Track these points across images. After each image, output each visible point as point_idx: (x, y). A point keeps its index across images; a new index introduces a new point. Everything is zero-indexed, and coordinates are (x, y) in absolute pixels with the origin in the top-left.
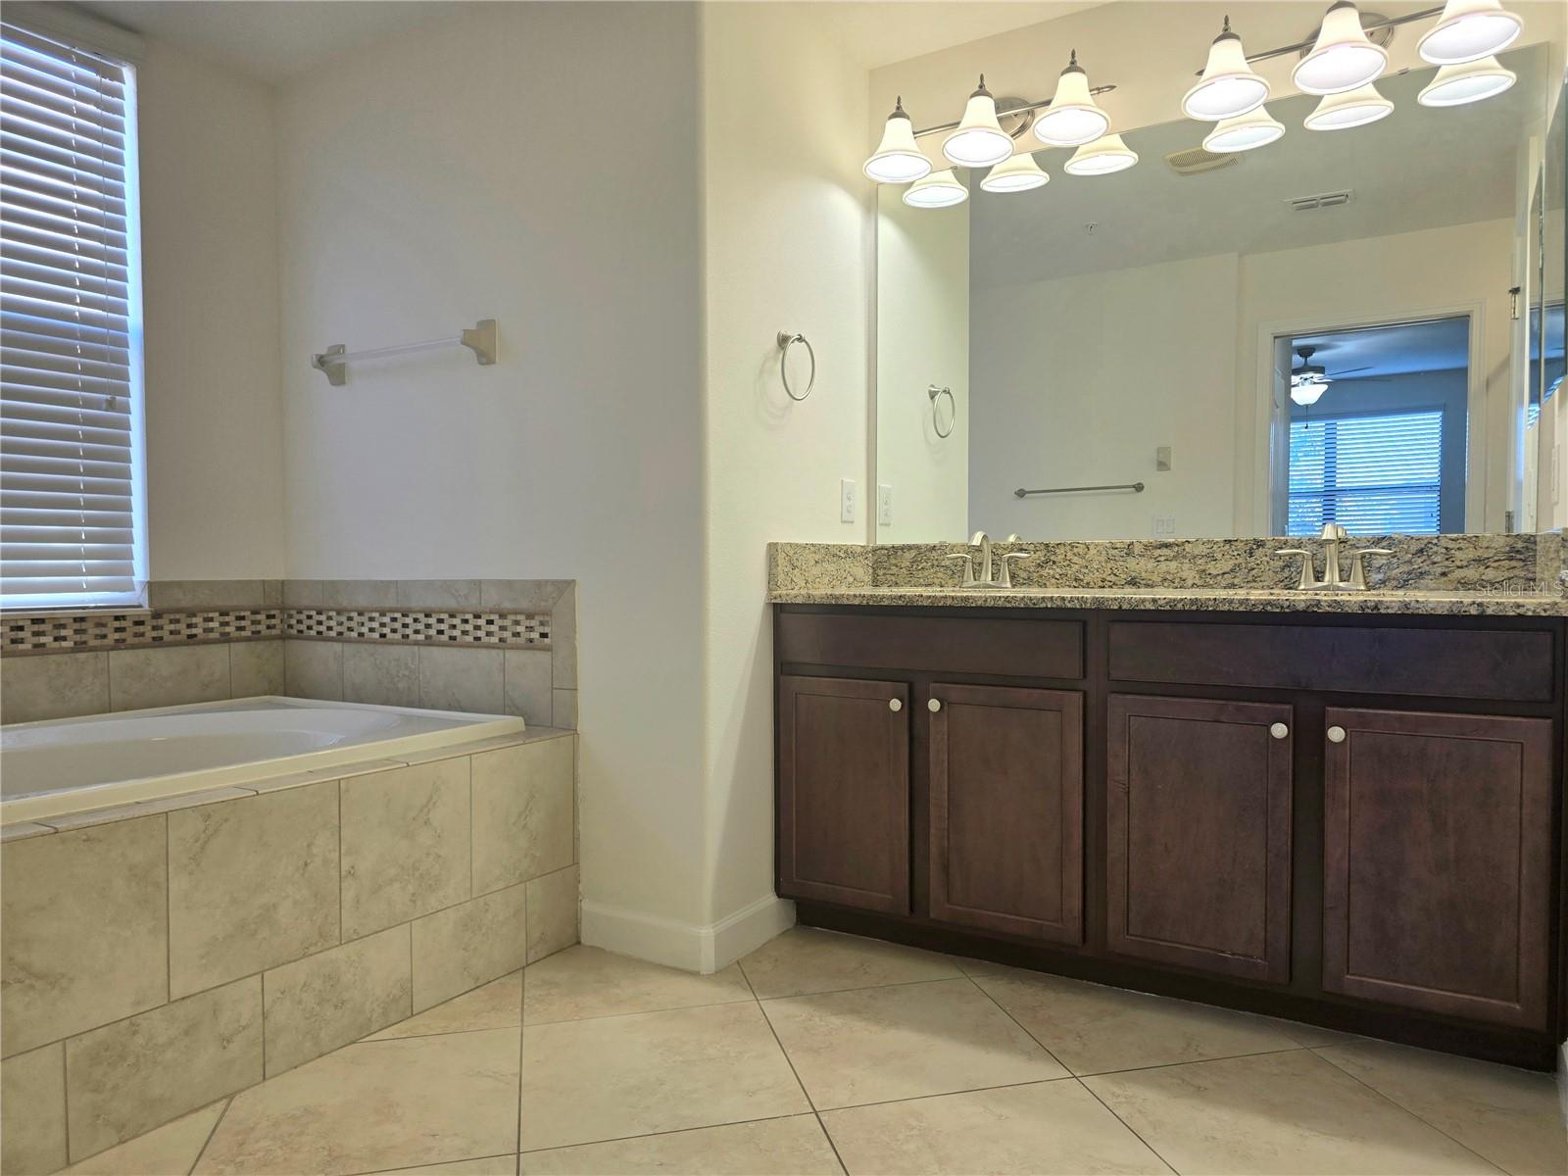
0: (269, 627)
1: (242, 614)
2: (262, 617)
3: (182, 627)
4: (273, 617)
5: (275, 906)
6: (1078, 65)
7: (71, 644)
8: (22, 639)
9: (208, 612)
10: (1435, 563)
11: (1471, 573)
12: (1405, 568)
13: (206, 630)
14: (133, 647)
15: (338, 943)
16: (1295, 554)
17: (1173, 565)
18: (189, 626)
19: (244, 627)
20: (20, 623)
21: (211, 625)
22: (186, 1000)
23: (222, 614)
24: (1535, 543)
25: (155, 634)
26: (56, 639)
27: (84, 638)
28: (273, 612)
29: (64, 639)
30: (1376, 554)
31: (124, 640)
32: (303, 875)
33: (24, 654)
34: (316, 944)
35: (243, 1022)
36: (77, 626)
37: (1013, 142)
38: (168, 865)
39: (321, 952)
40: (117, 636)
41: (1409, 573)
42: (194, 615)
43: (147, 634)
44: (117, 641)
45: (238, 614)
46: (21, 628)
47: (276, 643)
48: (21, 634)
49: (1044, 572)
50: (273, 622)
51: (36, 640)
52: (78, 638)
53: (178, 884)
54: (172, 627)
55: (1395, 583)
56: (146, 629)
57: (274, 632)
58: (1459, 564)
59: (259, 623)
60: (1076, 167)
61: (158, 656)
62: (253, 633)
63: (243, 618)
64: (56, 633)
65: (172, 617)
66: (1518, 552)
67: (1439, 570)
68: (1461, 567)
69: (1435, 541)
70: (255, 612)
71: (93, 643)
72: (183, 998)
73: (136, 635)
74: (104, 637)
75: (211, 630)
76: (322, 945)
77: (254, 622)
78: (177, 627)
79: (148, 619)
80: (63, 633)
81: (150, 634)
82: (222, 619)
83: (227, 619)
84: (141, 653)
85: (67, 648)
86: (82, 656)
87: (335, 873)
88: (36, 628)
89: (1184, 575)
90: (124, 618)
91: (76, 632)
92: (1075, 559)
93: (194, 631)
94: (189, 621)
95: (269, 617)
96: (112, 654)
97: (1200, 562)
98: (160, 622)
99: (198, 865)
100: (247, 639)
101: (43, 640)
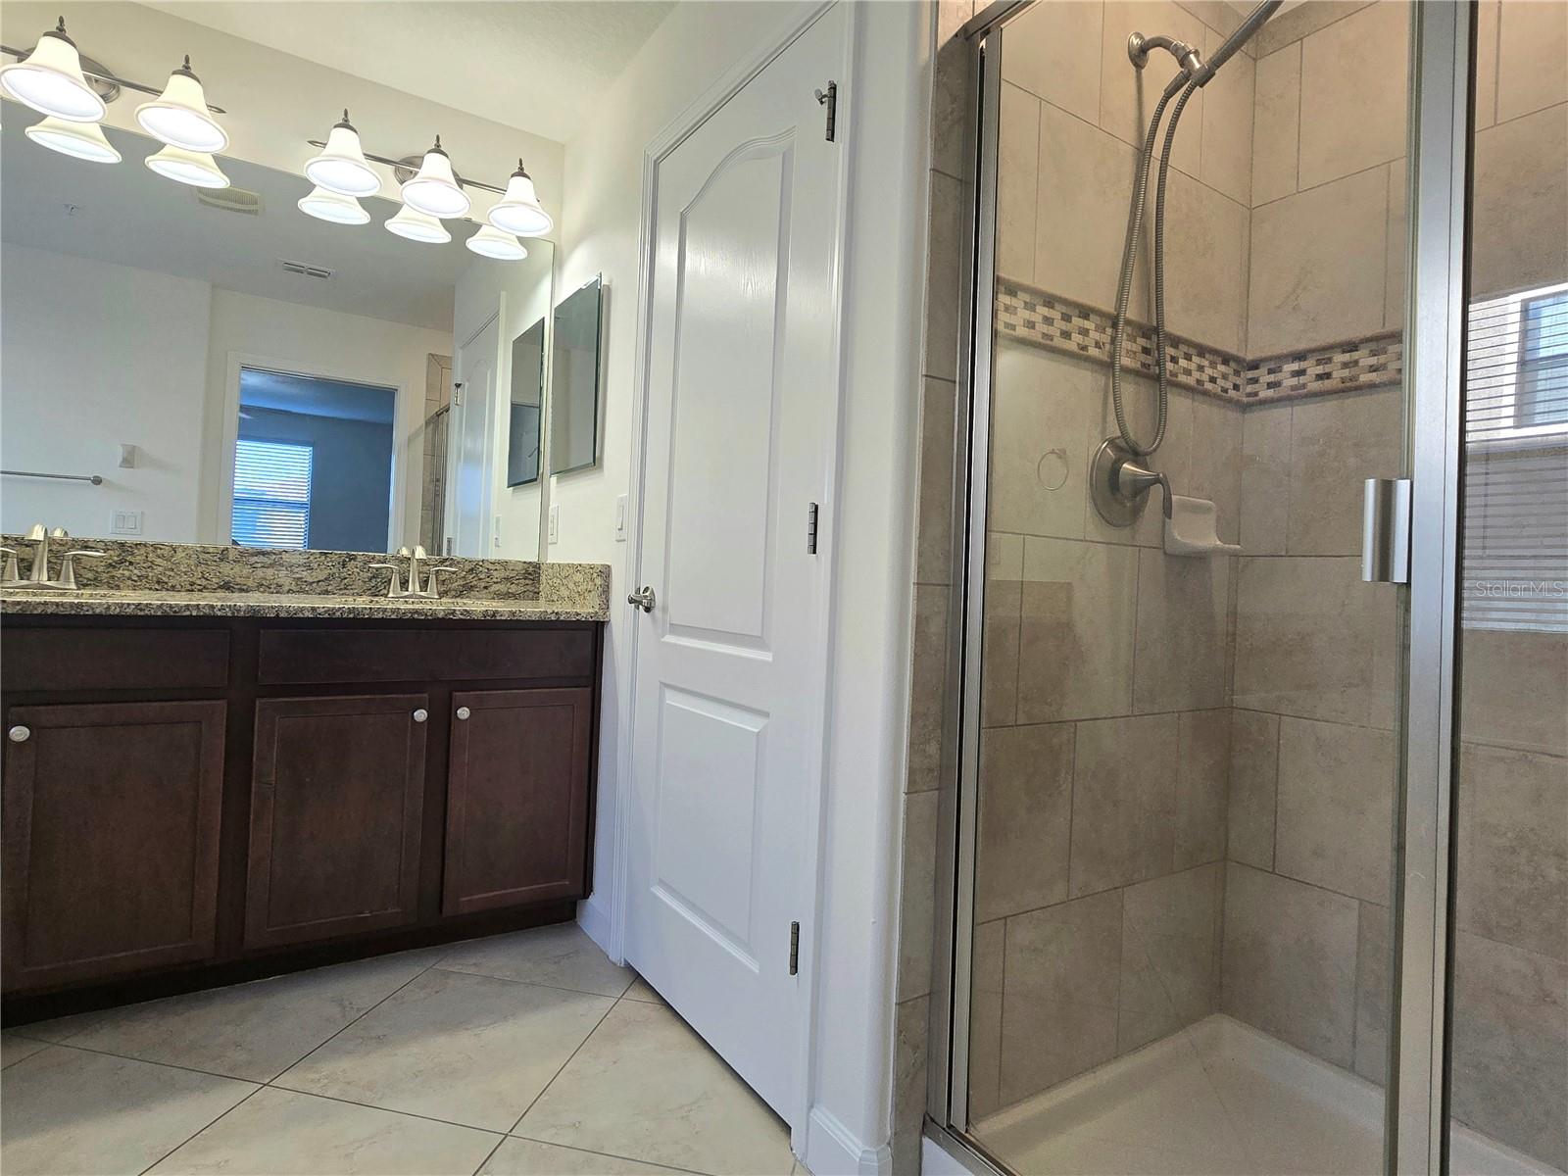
6: (192, 71)
10: (480, 579)
11: (502, 588)
12: (461, 582)
16: (381, 568)
17: (270, 572)
24: (539, 568)
30: (441, 570)
37: (105, 105)
41: (463, 586)
49: (118, 573)
55: (454, 593)
58: (496, 580)
60: (156, 163)
66: (530, 574)
67: (483, 584)
68: (497, 583)
69: (481, 563)
89: (281, 581)
92: (158, 561)
97: (296, 570)
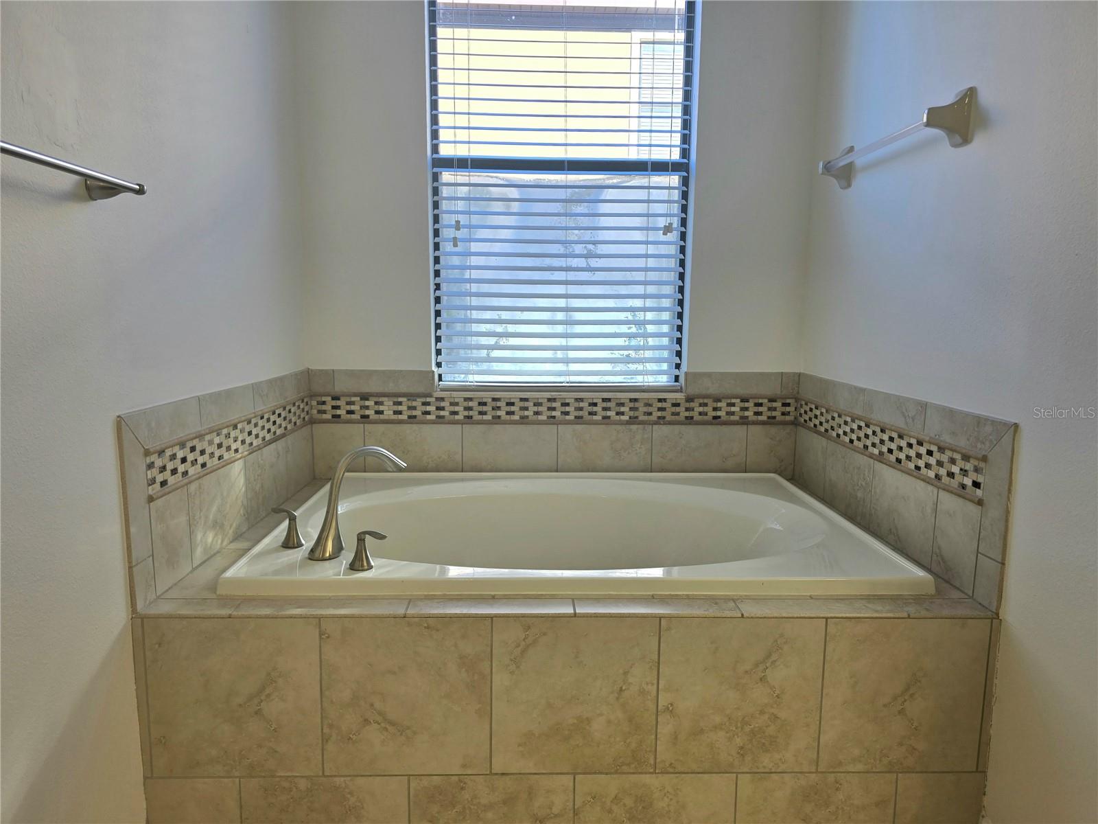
0: (783, 414)
1: (760, 401)
2: (778, 404)
3: (709, 409)
4: (789, 405)
5: (589, 720)
7: (627, 418)
8: (596, 412)
9: (731, 398)
13: (728, 413)
14: (670, 423)
15: (652, 770)
18: (715, 409)
19: (762, 412)
20: (595, 401)
21: (733, 409)
22: (504, 777)
23: (742, 401)
25: (687, 414)
26: (618, 414)
27: (636, 414)
28: (788, 401)
29: (623, 413)
31: (664, 418)
32: (618, 699)
33: (596, 423)
34: (629, 765)
35: (555, 810)
36: (632, 405)
38: (492, 662)
39: (633, 773)
40: (659, 414)
42: (720, 401)
43: (681, 414)
44: (659, 418)
45: (756, 401)
46: (595, 404)
47: (789, 428)
48: (595, 409)
50: (788, 409)
51: (604, 413)
52: (632, 413)
53: (500, 680)
54: (701, 409)
56: (681, 409)
57: (788, 418)
59: (775, 409)
61: (690, 431)
62: (769, 417)
63: (761, 405)
64: (618, 409)
65: (701, 401)
70: (771, 400)
71: (642, 418)
72: (503, 774)
73: (673, 414)
74: (650, 414)
75: (733, 413)
76: (636, 768)
77: (770, 409)
78: (706, 409)
79: (683, 402)
80: (622, 409)
81: (684, 414)
82: (742, 405)
83: (746, 405)
84: (677, 428)
85: (624, 421)
86: (634, 427)
87: (652, 706)
88: (605, 405)
90: (665, 400)
91: (631, 409)
93: (719, 413)
94: (715, 405)
95: (784, 405)
96: (655, 427)
98: (692, 405)
99: (518, 667)
100: (763, 423)
101: (609, 413)
